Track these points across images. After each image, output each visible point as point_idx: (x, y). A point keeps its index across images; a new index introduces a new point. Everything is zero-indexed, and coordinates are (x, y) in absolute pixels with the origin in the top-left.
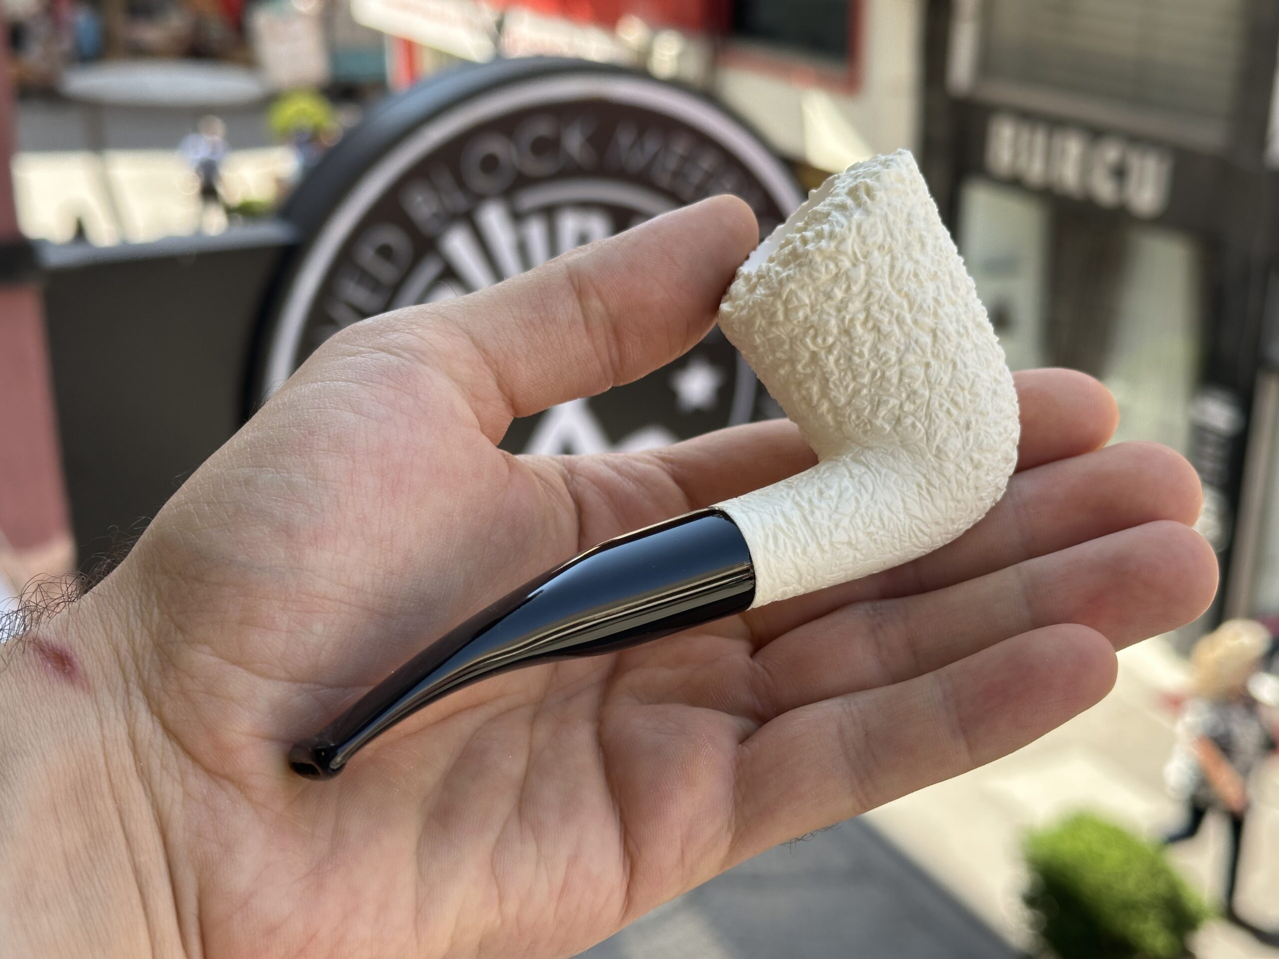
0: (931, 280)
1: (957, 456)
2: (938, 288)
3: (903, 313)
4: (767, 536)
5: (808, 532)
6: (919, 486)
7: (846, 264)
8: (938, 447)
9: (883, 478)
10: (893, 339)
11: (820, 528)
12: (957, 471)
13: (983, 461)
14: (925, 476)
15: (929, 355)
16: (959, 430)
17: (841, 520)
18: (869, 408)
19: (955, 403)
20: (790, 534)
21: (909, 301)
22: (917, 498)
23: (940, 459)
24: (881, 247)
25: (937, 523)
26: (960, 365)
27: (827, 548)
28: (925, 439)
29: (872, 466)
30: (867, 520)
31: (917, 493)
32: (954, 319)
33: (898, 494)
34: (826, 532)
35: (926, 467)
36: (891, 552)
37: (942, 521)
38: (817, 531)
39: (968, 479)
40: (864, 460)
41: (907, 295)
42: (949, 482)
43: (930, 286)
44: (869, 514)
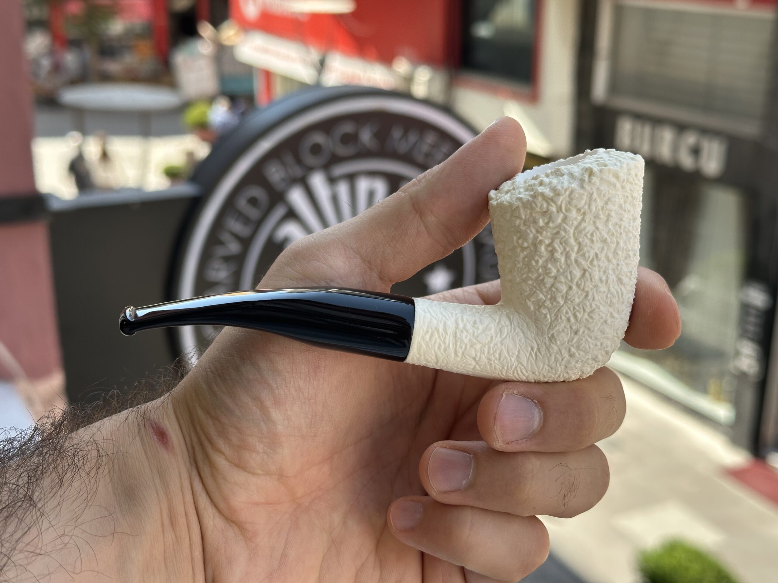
0: (601, 242)
1: (562, 344)
2: (603, 248)
3: (571, 252)
4: (427, 332)
5: (453, 341)
6: (532, 349)
7: (554, 209)
8: (553, 335)
9: (515, 333)
10: (558, 263)
11: (461, 343)
12: (558, 353)
13: (577, 354)
14: (538, 345)
15: (575, 283)
16: (571, 331)
17: (476, 344)
18: (528, 292)
19: (575, 316)
20: (441, 337)
21: (579, 247)
22: (528, 355)
23: (551, 341)
24: (579, 210)
25: (533, 373)
26: (590, 297)
27: (460, 355)
28: (548, 326)
29: (514, 324)
30: (492, 352)
31: (529, 352)
32: (602, 270)
33: (518, 346)
34: (464, 347)
35: (541, 341)
36: (498, 374)
37: (537, 373)
38: (458, 344)
39: (562, 360)
40: (512, 318)
41: (580, 244)
42: (550, 355)
43: (598, 246)
44: (494, 349)
